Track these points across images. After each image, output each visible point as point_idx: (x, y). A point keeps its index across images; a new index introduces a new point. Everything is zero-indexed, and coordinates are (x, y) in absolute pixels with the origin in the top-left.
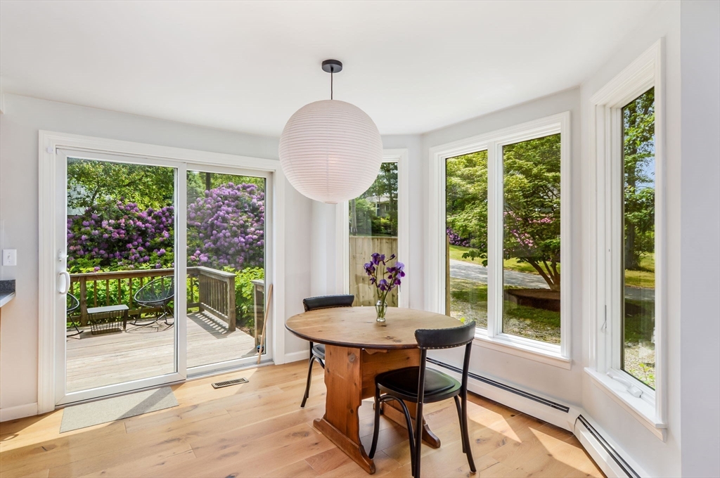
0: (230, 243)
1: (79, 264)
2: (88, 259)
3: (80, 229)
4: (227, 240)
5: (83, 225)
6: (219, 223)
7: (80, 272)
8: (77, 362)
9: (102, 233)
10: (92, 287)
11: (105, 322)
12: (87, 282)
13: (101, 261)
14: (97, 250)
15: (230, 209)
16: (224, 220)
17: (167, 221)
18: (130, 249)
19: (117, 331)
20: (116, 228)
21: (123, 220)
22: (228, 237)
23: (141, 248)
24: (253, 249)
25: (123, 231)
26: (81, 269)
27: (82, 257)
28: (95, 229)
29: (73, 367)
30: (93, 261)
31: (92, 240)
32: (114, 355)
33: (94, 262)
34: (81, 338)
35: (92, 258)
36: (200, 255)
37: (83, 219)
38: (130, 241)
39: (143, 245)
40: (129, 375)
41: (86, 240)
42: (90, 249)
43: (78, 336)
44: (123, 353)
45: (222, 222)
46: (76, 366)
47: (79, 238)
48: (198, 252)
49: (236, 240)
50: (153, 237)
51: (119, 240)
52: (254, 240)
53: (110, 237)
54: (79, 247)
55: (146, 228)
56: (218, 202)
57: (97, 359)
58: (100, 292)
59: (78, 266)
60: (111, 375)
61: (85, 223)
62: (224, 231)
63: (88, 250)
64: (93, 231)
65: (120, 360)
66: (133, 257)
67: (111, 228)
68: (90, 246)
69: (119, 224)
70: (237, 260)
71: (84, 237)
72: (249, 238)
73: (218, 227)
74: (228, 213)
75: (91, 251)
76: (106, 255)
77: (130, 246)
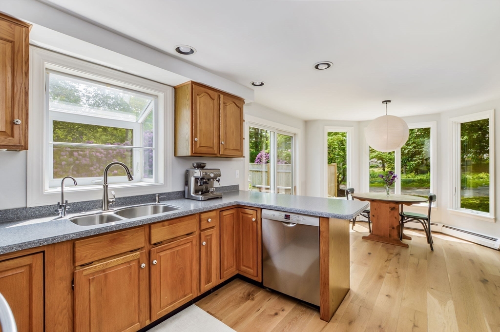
20: (83, 157)
25: (88, 159)
38: (92, 166)
64: (69, 159)
69: (86, 155)
77: (92, 168)
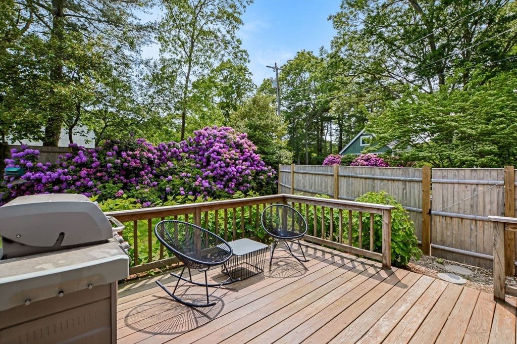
0: (225, 172)
3: (105, 158)
4: (222, 169)
5: (106, 155)
6: (215, 156)
9: (123, 162)
13: (123, 186)
14: (118, 176)
15: (222, 145)
16: (219, 153)
17: (167, 154)
18: (143, 175)
20: (132, 158)
21: (138, 152)
22: (224, 167)
23: (150, 175)
24: (242, 177)
25: (138, 161)
31: (115, 168)
33: (118, 187)
35: (115, 183)
36: (201, 181)
37: (107, 149)
38: (142, 170)
39: (151, 173)
41: (110, 167)
42: (113, 175)
45: (217, 155)
47: (105, 166)
48: (200, 179)
49: (229, 169)
50: (158, 166)
51: (135, 168)
52: (242, 169)
53: (129, 166)
54: (104, 173)
55: (154, 158)
56: (210, 139)
61: (108, 153)
62: (219, 162)
63: (111, 176)
64: (116, 160)
66: (146, 182)
67: (130, 158)
68: (113, 172)
69: (135, 155)
70: (230, 185)
71: (110, 165)
72: (239, 168)
73: (214, 159)
74: (221, 148)
75: (114, 177)
76: (125, 181)
77: (143, 173)
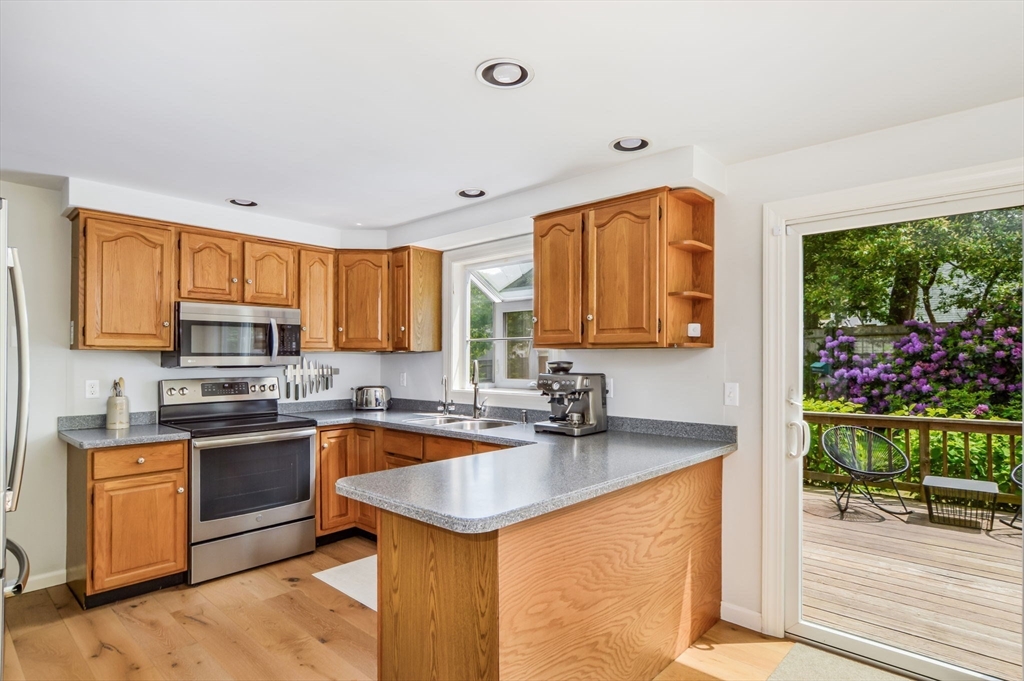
1: (953, 398)
2: (969, 391)
3: (956, 344)
5: (960, 337)
7: (926, 414)
8: (882, 564)
9: (995, 350)
10: (939, 441)
11: (965, 505)
12: (931, 432)
13: (991, 396)
14: (984, 376)
19: (974, 527)
26: (927, 409)
27: (959, 387)
28: (981, 343)
29: (871, 569)
30: (976, 394)
31: (975, 360)
32: (944, 572)
33: (978, 397)
34: (907, 522)
35: (976, 389)
37: (962, 326)
40: (951, 627)
41: (966, 360)
42: (971, 374)
43: (905, 518)
44: (963, 576)
46: (876, 570)
47: (955, 358)
53: (1008, 357)
54: (955, 371)
57: (914, 570)
58: (952, 452)
59: (952, 400)
60: (919, 611)
61: (965, 333)
63: (969, 377)
64: (979, 347)
65: (951, 588)
67: (1011, 342)
68: (973, 370)
71: (963, 355)
75: (975, 378)
76: (1001, 387)
